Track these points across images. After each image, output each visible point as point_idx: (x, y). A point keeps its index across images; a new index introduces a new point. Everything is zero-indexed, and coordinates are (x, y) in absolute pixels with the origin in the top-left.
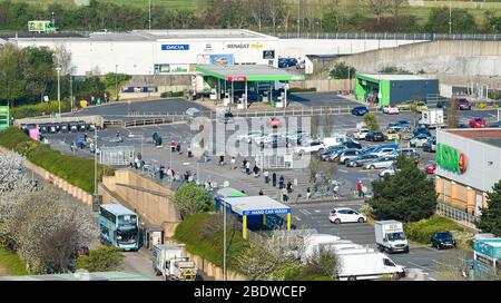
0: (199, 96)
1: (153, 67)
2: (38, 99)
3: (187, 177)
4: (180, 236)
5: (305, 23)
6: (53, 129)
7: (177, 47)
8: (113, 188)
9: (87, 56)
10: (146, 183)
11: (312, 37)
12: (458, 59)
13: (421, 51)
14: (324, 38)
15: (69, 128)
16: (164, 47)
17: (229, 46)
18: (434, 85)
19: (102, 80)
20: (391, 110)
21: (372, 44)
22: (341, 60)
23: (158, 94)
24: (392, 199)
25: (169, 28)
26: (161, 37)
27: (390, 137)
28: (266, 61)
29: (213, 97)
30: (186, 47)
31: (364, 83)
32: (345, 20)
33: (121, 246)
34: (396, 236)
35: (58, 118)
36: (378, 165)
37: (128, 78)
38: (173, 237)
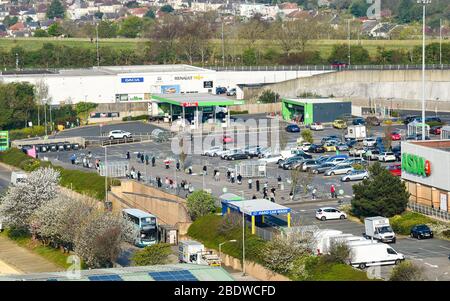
0: (155, 119)
1: (115, 97)
2: (23, 125)
3: (183, 186)
4: (193, 234)
5: (229, 59)
6: (44, 149)
7: (134, 80)
8: (120, 196)
9: (61, 88)
10: (149, 191)
11: (238, 70)
12: (362, 85)
13: (331, 80)
14: (248, 70)
15: (57, 148)
16: (123, 80)
17: (176, 78)
18: (346, 107)
19: (74, 108)
20: (318, 127)
21: (291, 74)
22: (267, 88)
23: (120, 118)
24: (372, 199)
25: (115, 65)
26: (120, 72)
27: (329, 149)
28: (206, 90)
29: (166, 120)
30: (141, 80)
31: (290, 106)
32: (262, 56)
33: (144, 243)
34: (384, 230)
35: (46, 140)
36: (337, 171)
37: (95, 105)
38: (186, 235)
